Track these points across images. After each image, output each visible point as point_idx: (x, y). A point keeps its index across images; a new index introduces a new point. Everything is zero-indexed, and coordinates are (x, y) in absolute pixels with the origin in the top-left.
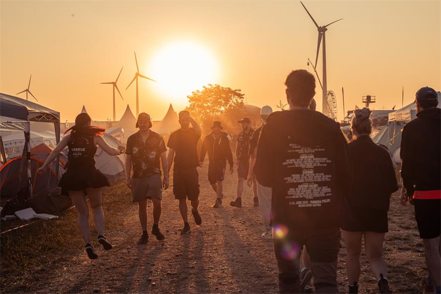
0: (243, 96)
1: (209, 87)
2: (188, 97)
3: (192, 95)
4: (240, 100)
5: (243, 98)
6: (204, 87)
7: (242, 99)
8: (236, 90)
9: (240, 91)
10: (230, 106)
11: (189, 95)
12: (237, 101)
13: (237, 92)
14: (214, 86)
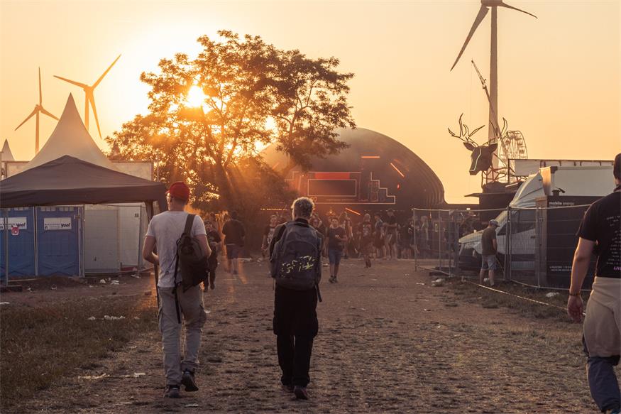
0: (348, 83)
1: (224, 41)
2: (143, 77)
3: (159, 72)
4: (337, 97)
5: (346, 88)
6: (204, 41)
7: (343, 92)
8: (321, 61)
9: (336, 63)
10: (299, 114)
11: (147, 72)
12: (322, 98)
13: (324, 65)
14: (242, 40)
